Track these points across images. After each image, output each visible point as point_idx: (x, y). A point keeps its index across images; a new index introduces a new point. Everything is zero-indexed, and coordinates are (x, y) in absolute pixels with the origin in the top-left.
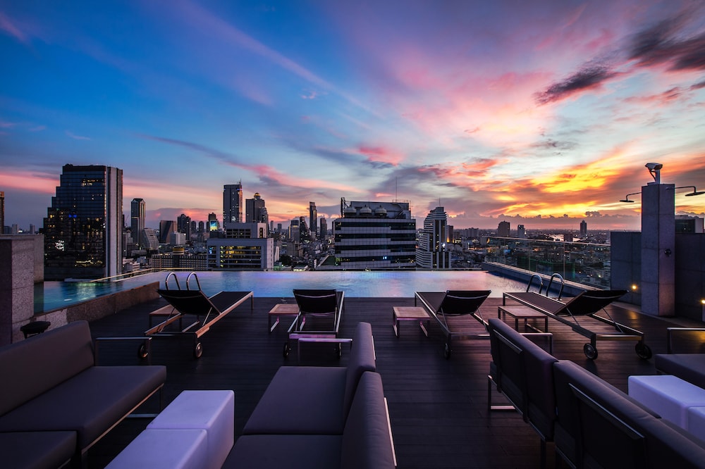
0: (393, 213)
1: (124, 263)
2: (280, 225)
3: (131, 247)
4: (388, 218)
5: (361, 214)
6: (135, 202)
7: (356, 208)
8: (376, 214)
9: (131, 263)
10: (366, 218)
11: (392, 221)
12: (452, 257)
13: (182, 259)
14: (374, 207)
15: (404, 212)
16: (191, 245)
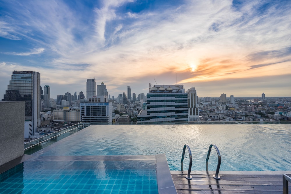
0: (176, 90)
1: (41, 114)
2: (113, 97)
3: (44, 107)
4: (173, 92)
5: (159, 91)
6: (45, 87)
7: (157, 88)
8: (167, 91)
9: (44, 114)
10: (162, 92)
11: (176, 94)
12: (199, 110)
13: (67, 112)
14: (166, 88)
15: (181, 90)
16: (71, 106)
